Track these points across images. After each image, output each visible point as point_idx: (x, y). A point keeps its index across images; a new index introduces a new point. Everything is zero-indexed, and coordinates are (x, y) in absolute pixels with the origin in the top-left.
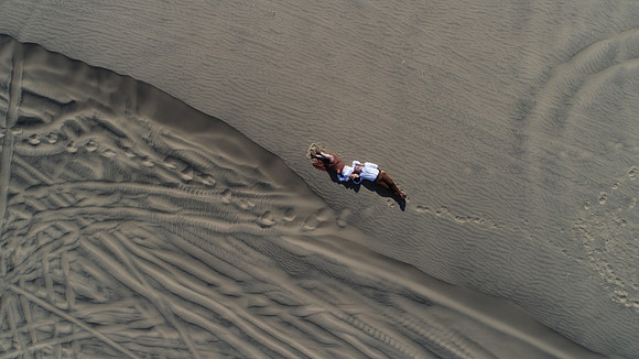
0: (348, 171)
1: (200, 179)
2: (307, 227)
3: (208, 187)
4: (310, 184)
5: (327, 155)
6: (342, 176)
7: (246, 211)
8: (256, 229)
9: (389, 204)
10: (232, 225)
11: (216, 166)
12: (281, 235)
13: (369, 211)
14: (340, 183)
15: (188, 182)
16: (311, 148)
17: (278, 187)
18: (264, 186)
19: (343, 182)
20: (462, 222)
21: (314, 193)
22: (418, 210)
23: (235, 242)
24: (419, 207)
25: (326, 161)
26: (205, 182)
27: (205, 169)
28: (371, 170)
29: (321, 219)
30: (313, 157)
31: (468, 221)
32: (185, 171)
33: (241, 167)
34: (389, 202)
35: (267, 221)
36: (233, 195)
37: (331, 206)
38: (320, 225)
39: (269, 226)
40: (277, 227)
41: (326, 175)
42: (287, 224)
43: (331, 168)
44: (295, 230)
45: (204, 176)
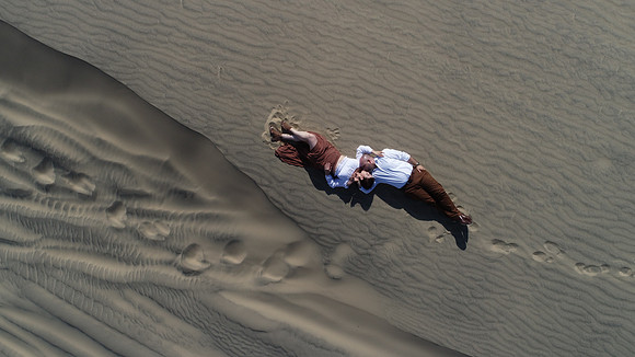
0: (347, 166)
1: (68, 183)
2: (268, 276)
3: (83, 198)
4: (271, 193)
5: (304, 134)
6: (335, 178)
7: (154, 244)
8: (174, 276)
9: (432, 235)
10: (131, 269)
11: (94, 158)
12: (219, 289)
13: (390, 250)
14: (330, 191)
15: (47, 188)
16: (270, 119)
17: (210, 198)
18: (185, 197)
19: (338, 191)
20: (591, 274)
21: (278, 212)
22: (495, 249)
23: (138, 299)
24: (496, 242)
25: (302, 145)
26: (78, 188)
27: (73, 163)
28: (396, 165)
29: (295, 261)
30: (275, 137)
31: (605, 271)
32: (41, 168)
33: (140, 160)
34: (433, 231)
35: (194, 263)
36: (130, 213)
37: (313, 238)
38: (294, 273)
39: (197, 273)
40: (211, 274)
41: (301, 175)
42: (230, 268)
43: (312, 160)
44: (247, 281)
45: (75, 176)
